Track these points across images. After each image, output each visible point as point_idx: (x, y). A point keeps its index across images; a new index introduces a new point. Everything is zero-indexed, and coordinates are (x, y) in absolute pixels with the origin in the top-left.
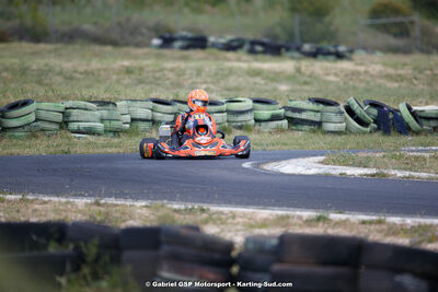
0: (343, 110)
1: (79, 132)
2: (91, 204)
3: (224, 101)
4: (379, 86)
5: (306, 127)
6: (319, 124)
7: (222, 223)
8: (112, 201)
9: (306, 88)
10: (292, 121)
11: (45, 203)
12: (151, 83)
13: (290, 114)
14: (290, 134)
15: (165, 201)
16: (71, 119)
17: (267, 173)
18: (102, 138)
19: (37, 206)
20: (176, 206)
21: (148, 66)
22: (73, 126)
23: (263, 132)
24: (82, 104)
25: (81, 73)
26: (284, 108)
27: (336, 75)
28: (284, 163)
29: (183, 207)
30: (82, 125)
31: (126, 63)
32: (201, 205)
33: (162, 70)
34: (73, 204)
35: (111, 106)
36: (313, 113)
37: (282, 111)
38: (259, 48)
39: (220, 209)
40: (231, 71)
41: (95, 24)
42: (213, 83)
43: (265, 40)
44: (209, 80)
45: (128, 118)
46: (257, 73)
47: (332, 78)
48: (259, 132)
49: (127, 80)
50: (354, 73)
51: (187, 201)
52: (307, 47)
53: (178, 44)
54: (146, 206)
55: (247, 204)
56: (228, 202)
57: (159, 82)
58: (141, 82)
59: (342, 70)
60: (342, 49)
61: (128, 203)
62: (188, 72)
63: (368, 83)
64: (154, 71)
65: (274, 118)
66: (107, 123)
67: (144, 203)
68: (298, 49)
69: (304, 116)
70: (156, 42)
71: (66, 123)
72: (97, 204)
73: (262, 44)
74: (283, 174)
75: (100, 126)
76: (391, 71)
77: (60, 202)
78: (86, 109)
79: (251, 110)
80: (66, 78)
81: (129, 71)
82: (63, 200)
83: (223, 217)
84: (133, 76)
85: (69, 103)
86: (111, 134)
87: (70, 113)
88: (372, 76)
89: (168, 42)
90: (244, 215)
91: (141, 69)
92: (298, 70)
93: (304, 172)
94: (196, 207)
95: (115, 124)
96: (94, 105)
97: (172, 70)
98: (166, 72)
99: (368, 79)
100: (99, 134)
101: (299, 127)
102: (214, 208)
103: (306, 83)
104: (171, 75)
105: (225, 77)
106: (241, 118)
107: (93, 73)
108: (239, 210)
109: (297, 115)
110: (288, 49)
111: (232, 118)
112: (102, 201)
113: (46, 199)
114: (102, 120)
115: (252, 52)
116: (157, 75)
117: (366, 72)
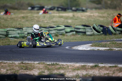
0: (92, 28)
1: (12, 37)
2: (20, 63)
3: (55, 26)
4: (98, 20)
5: (81, 34)
6: (85, 33)
7: (65, 69)
8: (27, 62)
9: (76, 21)
10: (77, 32)
11: (5, 63)
12: (30, 21)
13: (76, 30)
14: (76, 36)
15: (44, 62)
16: (9, 34)
17: (74, 50)
18: (19, 39)
19: (3, 65)
20: (48, 63)
21: (29, 16)
22: (10, 36)
23: (68, 36)
24: (12, 29)
25: (9, 19)
26: (74, 28)
27: (85, 17)
28: (79, 46)
29: (50, 63)
30: (13, 35)
31: (22, 15)
32: (56, 62)
33: (33, 17)
34: (14, 63)
35: (21, 30)
36: (83, 29)
37: (74, 29)
38: (60, 9)
39: (63, 63)
40: (54, 17)
41: (11, 3)
42: (49, 20)
43: (61, 7)
44: (47, 19)
45: (26, 33)
46: (62, 17)
47: (84, 18)
48: (67, 36)
49: (23, 20)
50: (90, 16)
51: (51, 61)
52: (74, 8)
53: (36, 9)
54: (38, 63)
55: (71, 61)
56: (64, 61)
57: (33, 20)
58: (27, 21)
59: (86, 15)
60: (84, 9)
61: (32, 63)
62: (41, 17)
63: (94, 19)
64: (31, 17)
65: (71, 31)
66: (20, 35)
67: (37, 63)
68: (71, 9)
69: (80, 30)
70: (30, 8)
71: (8, 35)
72: (22, 63)
73: (61, 8)
74: (79, 50)
75: (18, 35)
76: (101, 15)
77: (10, 63)
78: (14, 31)
79: (64, 29)
80: (5, 20)
81: (23, 17)
82: (11, 62)
83: (64, 66)
84: (25, 19)
85: (8, 29)
86: (22, 38)
87: (9, 32)
88: (95, 17)
89: (33, 8)
90: (71, 65)
91: (27, 17)
92: (74, 16)
93: (86, 49)
94: (55, 63)
95: (23, 35)
96: (16, 29)
97: (36, 17)
98: (35, 17)
99: (94, 17)
100: (18, 38)
101: (79, 34)
102: (61, 63)
103: (76, 19)
104: (36, 18)
105: (52, 18)
106: (61, 32)
107: (13, 18)
108: (69, 64)
109: (78, 30)
110: (68, 9)
111: (58, 32)
112: (24, 62)
113: (5, 62)
114: (19, 34)
115: (58, 10)
116: (32, 18)
117: (94, 16)
